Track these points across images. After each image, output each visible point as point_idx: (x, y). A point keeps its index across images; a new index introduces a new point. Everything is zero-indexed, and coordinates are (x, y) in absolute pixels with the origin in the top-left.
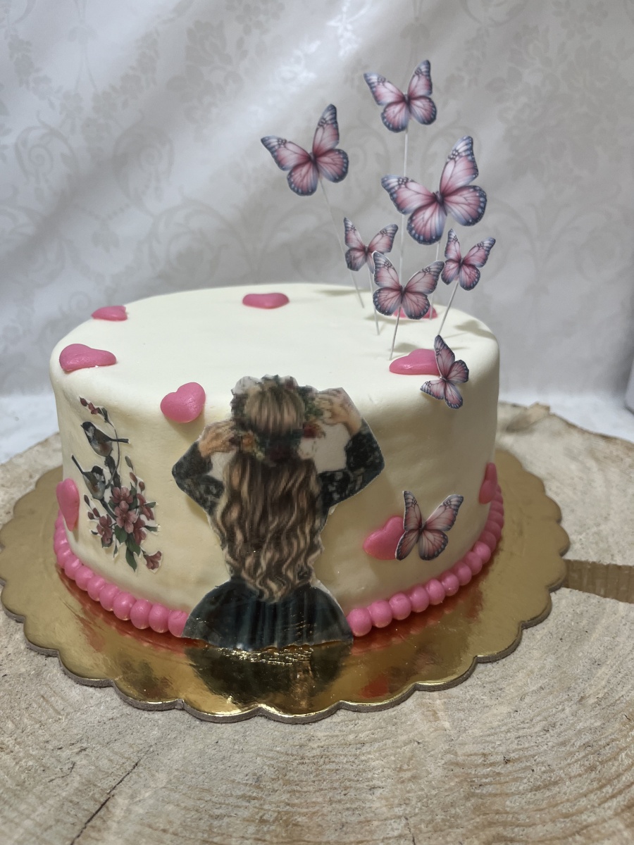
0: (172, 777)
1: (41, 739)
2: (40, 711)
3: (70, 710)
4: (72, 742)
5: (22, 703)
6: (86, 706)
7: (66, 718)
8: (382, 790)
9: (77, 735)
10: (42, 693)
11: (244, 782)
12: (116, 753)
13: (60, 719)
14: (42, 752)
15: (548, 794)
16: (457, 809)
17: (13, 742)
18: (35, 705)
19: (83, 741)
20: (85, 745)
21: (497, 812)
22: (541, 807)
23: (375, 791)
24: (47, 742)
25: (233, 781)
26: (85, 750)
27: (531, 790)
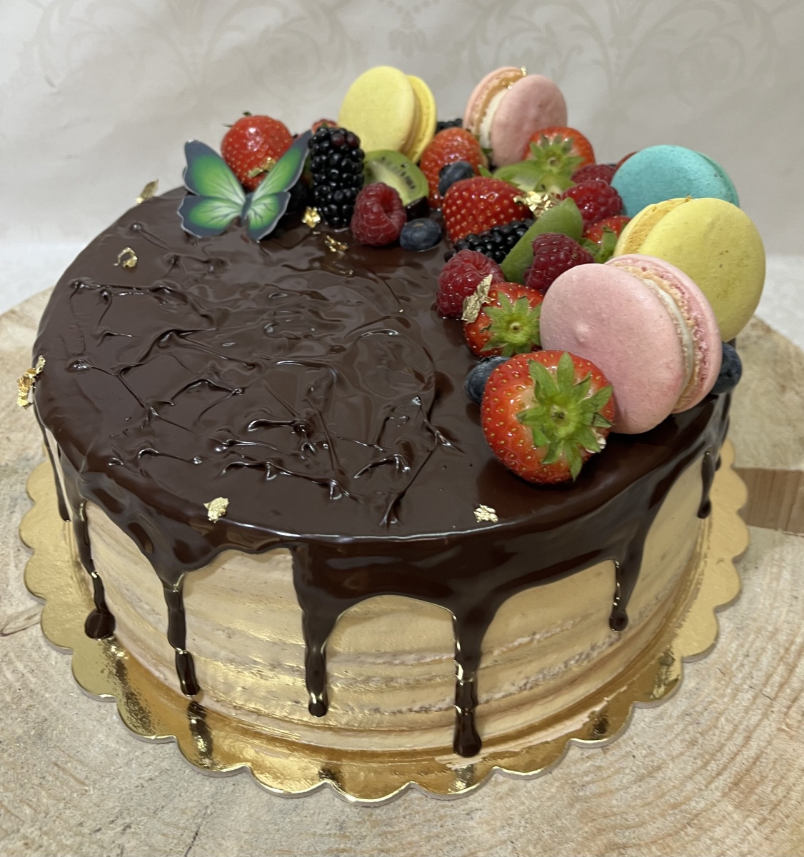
0: (243, 842)
1: (73, 822)
2: (58, 784)
3: (94, 776)
4: (111, 819)
5: (34, 777)
6: (113, 768)
7: (94, 788)
8: (480, 812)
9: (114, 808)
10: (54, 759)
11: (327, 832)
12: (168, 825)
13: (86, 791)
14: (78, 839)
15: (653, 782)
16: (564, 821)
17: (38, 833)
18: (50, 779)
19: (125, 815)
20: (128, 821)
21: (605, 816)
22: (649, 800)
23: (473, 815)
24: (81, 824)
25: (314, 834)
26: (129, 826)
27: (635, 782)
